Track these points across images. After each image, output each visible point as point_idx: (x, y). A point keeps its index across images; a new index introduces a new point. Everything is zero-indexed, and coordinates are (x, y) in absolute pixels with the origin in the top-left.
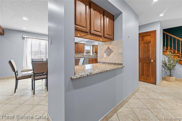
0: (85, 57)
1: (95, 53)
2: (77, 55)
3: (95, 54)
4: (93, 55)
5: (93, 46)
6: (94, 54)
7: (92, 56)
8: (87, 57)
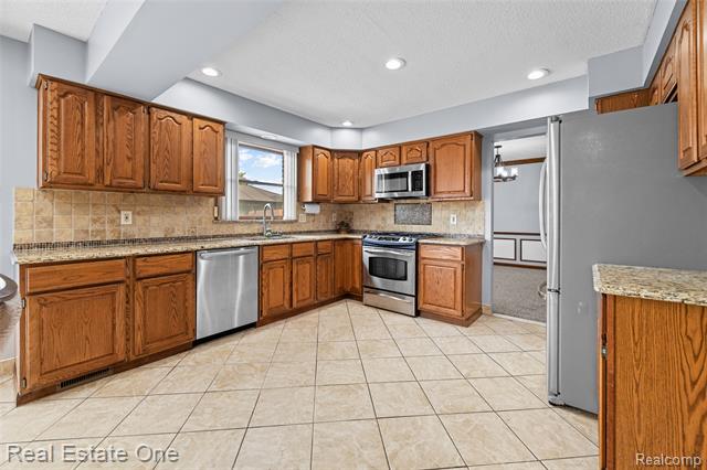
0: (239, 229)
1: (315, 201)
2: (155, 220)
3: (316, 209)
4: (303, 219)
5: (301, 153)
6: (309, 209)
7: (291, 222)
8: (255, 229)
